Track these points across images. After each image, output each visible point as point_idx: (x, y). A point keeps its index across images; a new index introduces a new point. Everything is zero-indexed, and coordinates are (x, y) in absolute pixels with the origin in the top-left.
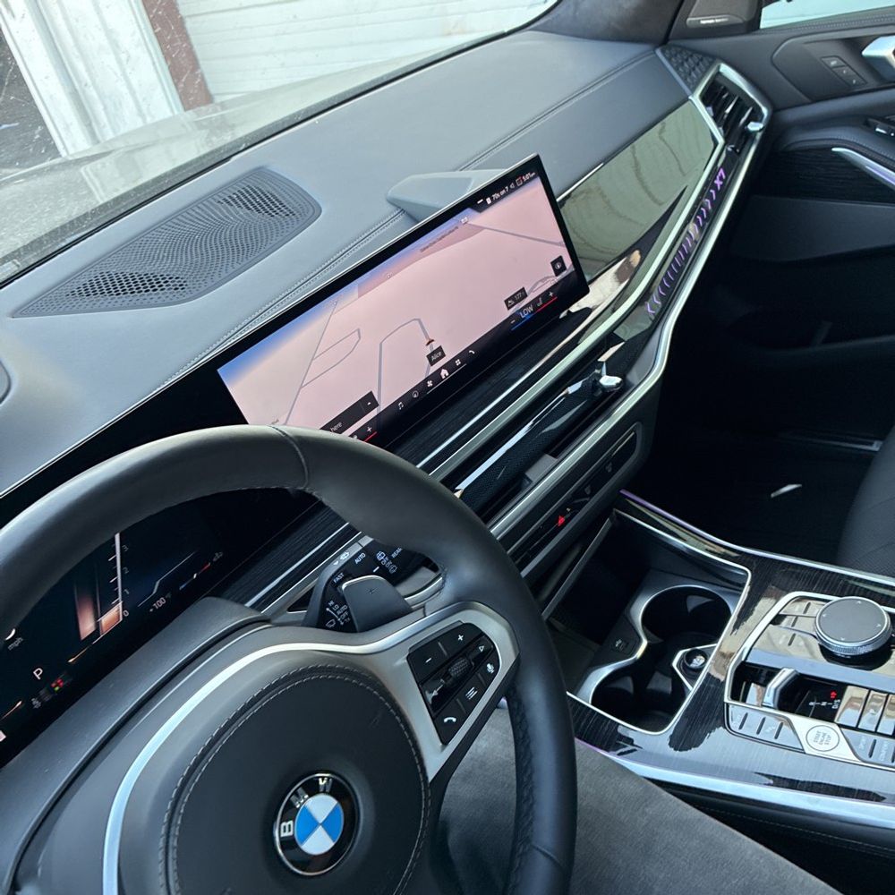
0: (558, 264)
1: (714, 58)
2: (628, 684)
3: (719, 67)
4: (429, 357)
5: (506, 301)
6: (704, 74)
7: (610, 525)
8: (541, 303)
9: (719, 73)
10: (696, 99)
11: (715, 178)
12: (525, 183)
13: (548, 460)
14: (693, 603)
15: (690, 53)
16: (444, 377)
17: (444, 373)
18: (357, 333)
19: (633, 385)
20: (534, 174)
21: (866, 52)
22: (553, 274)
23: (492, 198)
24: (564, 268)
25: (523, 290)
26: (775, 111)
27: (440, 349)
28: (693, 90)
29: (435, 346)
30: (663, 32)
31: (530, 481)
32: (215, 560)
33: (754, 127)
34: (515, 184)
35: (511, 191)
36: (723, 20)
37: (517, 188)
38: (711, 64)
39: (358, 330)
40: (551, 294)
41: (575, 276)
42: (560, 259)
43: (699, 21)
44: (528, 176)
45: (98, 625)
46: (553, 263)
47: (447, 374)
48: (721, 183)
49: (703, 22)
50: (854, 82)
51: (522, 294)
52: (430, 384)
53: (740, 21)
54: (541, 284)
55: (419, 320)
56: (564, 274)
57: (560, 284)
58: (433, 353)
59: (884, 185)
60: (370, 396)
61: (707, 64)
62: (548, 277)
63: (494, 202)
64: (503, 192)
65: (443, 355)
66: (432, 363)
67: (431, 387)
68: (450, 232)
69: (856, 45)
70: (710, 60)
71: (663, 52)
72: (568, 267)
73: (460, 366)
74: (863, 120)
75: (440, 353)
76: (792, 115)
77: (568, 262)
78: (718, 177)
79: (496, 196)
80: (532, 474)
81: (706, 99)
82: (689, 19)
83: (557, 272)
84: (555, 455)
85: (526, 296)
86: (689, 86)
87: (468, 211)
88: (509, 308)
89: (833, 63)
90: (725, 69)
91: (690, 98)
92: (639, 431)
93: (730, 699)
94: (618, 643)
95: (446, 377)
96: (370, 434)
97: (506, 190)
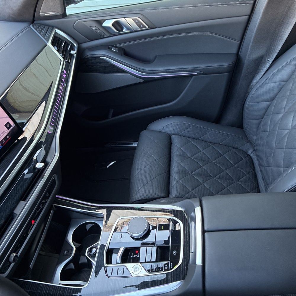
0: (8, 125)
1: (53, 27)
2: (72, 266)
3: (55, 31)
6: (51, 34)
7: (53, 211)
8: (4, 142)
9: (56, 33)
10: (49, 44)
11: (63, 75)
13: (22, 203)
14: (88, 227)
15: (44, 26)
19: (49, 163)
21: (104, 25)
22: (7, 129)
24: (10, 126)
26: (79, 44)
28: (48, 41)
30: (31, 18)
31: (16, 214)
33: (73, 52)
36: (53, 14)
38: (52, 30)
40: (8, 137)
41: (16, 127)
42: (8, 123)
43: (44, 14)
46: (6, 125)
48: (66, 76)
49: (45, 14)
50: (102, 34)
53: (59, 14)
56: (11, 128)
57: (11, 132)
59: (118, 68)
61: (51, 30)
62: (5, 131)
69: (100, 22)
70: (52, 28)
71: (33, 26)
72: (12, 125)
74: (108, 47)
76: (85, 45)
77: (12, 123)
78: (64, 74)
80: (16, 211)
81: (53, 44)
82: (40, 13)
83: (8, 128)
84: (24, 200)
86: (46, 40)
89: (94, 28)
90: (58, 31)
91: (47, 44)
92: (56, 177)
93: (106, 264)
94: (65, 252)
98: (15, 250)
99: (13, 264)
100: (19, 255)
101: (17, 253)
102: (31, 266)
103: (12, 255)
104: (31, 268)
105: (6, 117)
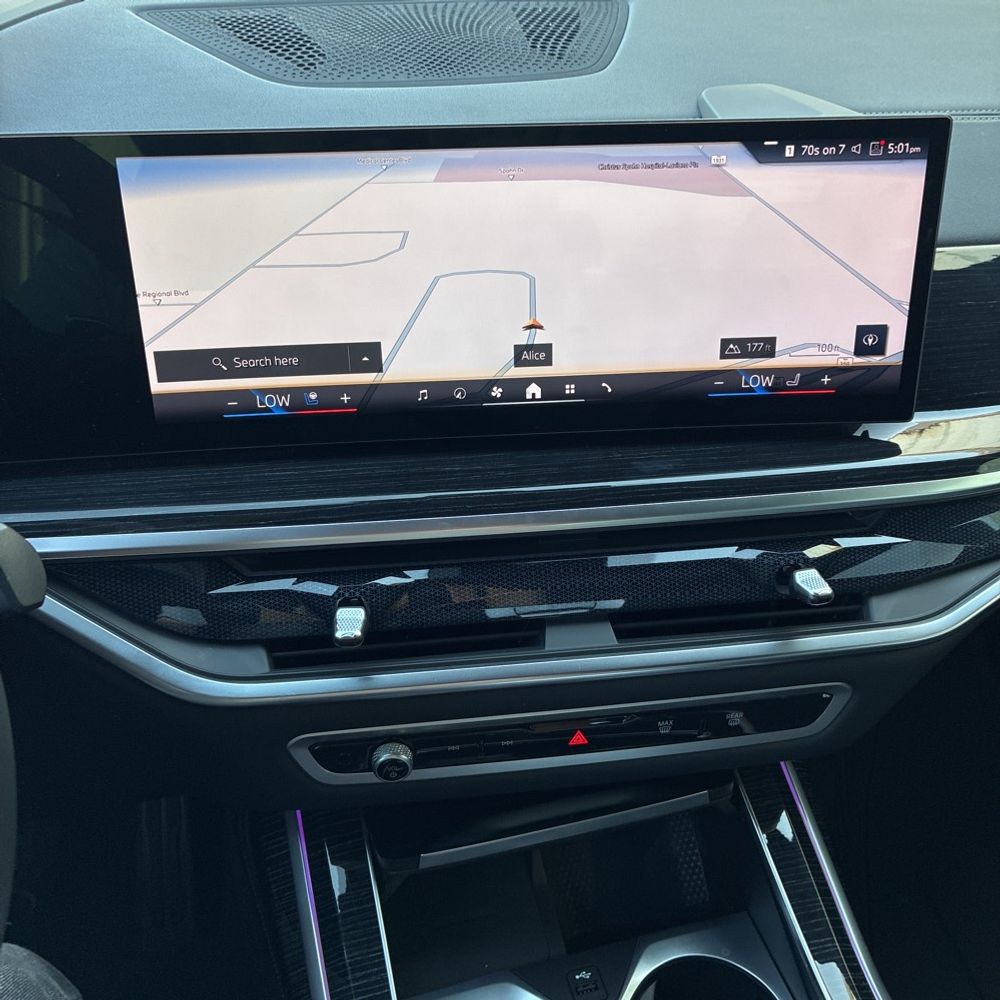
0: (870, 338)
4: (519, 350)
5: (725, 343)
8: (795, 383)
12: (887, 157)
16: (529, 396)
17: (534, 390)
18: (402, 235)
20: (918, 149)
22: (851, 348)
23: (798, 150)
24: (880, 349)
25: (772, 341)
27: (547, 349)
29: (540, 338)
31: (543, 645)
34: (865, 149)
35: (848, 157)
37: (864, 157)
39: (406, 234)
40: (826, 380)
41: (897, 376)
42: (881, 331)
44: (901, 147)
46: (862, 331)
47: (538, 396)
51: (767, 347)
52: (497, 392)
54: (814, 351)
55: (532, 281)
56: (875, 360)
57: (854, 374)
58: (529, 348)
60: (374, 349)
62: (837, 347)
63: (800, 158)
64: (829, 150)
65: (548, 362)
66: (519, 362)
67: (495, 399)
68: (677, 165)
72: (889, 352)
73: (570, 396)
75: (542, 356)
77: (896, 344)
79: (810, 149)
83: (860, 350)
85: (771, 354)
87: (735, 147)
88: (723, 356)
92: (840, 699)
94: (583, 974)
95: (534, 398)
96: (342, 405)
97: (838, 149)
98: (428, 749)
99: (369, 777)
101: (419, 762)
102: (430, 859)
103: (400, 747)
104: (423, 865)
105: (897, 304)
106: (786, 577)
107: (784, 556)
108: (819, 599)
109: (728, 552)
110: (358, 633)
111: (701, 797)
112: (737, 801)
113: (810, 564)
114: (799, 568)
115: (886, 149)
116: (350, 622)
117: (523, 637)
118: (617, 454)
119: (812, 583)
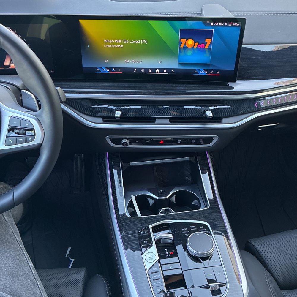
8: (212, 73)
13: (167, 121)
16: (157, 72)
20: (239, 25)
31: (155, 122)
32: (51, 72)
34: (228, 24)
35: (224, 25)
40: (218, 72)
41: (233, 73)
44: (236, 24)
45: (10, 65)
47: (159, 72)
52: (150, 71)
63: (214, 25)
64: (220, 24)
67: (150, 72)
73: (165, 73)
79: (216, 23)
80: (158, 121)
84: (170, 122)
87: (201, 22)
92: (216, 139)
93: (151, 227)
94: (161, 191)
95: (158, 73)
96: (119, 72)
97: (222, 24)
98: (132, 141)
99: (121, 146)
100: (129, 146)
101: (130, 144)
103: (127, 140)
104: (131, 165)
106: (204, 112)
107: (205, 108)
108: (210, 117)
109: (194, 107)
110: (119, 116)
111: (188, 158)
112: (196, 160)
113: (210, 110)
114: (207, 110)
115: (232, 24)
116: (118, 114)
117: (152, 120)
118: (174, 85)
119: (209, 114)
